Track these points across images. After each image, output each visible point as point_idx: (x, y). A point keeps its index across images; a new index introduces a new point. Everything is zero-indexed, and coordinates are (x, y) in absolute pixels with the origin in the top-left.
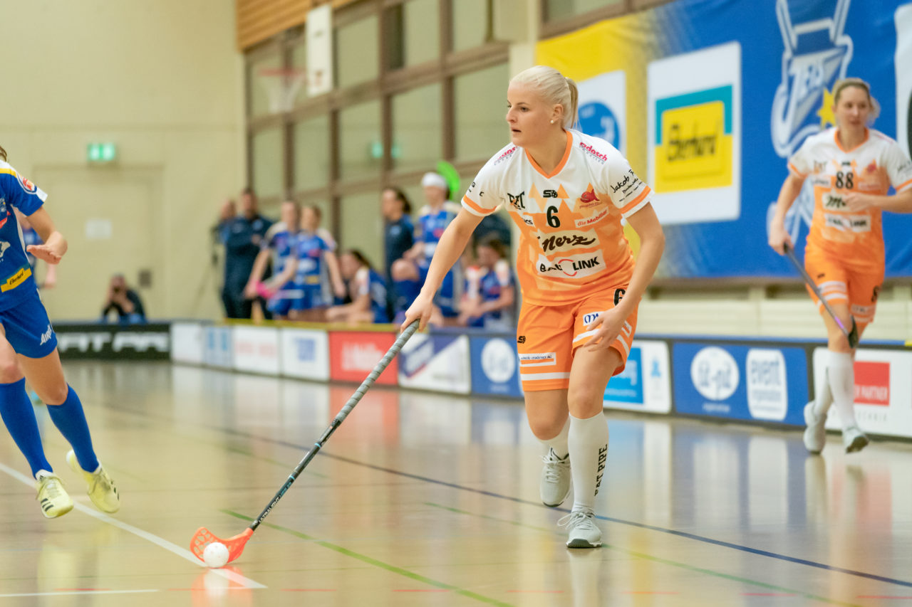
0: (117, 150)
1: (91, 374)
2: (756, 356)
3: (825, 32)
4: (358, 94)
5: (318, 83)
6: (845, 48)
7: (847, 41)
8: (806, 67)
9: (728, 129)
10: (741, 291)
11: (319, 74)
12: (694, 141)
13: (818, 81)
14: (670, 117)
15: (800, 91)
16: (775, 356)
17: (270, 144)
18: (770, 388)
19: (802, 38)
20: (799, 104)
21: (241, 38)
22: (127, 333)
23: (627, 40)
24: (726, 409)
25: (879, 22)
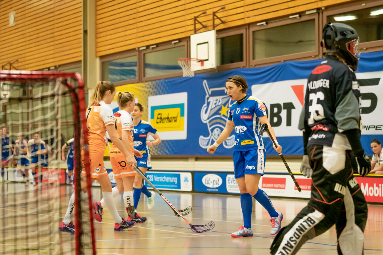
3: (223, 91)
9: (182, 114)
10: (186, 159)
12: (168, 118)
13: (220, 104)
14: (157, 112)
15: (212, 106)
19: (213, 92)
20: (212, 109)
24: (216, 190)
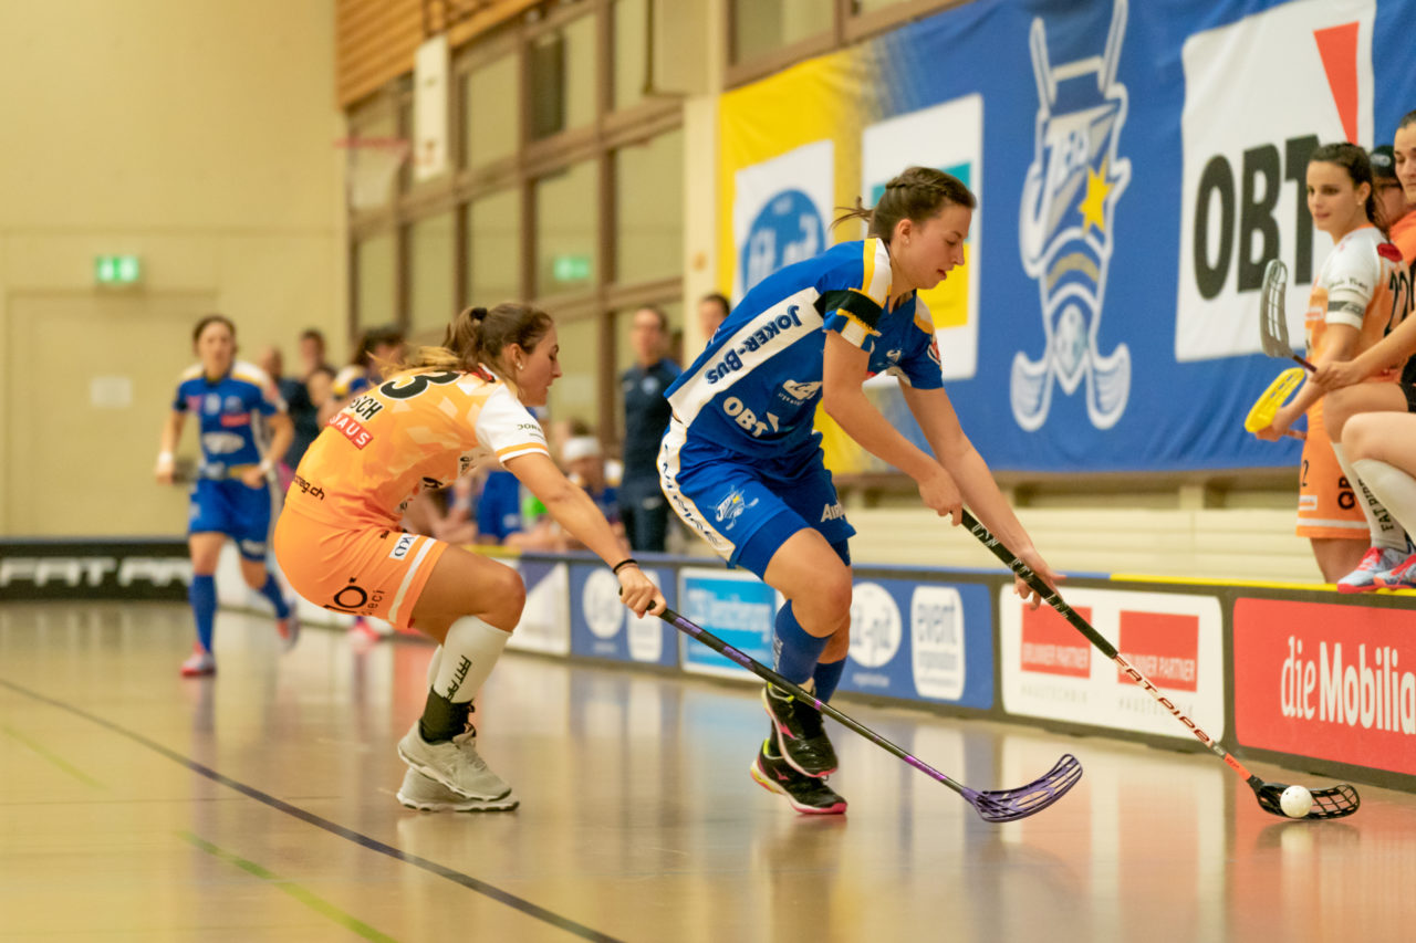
0: (143, 267)
1: (84, 622)
2: (926, 597)
3: (1091, 78)
4: (492, 180)
5: (429, 161)
6: (1117, 102)
7: (1117, 91)
8: (1066, 134)
11: (430, 145)
13: (1081, 157)
15: (1058, 172)
16: (947, 596)
17: (380, 256)
18: (942, 648)
19: (1063, 86)
20: (1057, 193)
21: (343, 89)
22: (141, 559)
23: (835, 91)
24: (883, 682)
25: (1161, 61)
